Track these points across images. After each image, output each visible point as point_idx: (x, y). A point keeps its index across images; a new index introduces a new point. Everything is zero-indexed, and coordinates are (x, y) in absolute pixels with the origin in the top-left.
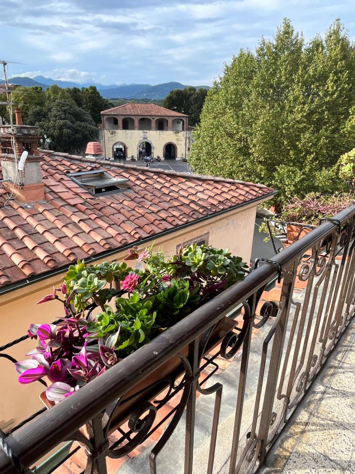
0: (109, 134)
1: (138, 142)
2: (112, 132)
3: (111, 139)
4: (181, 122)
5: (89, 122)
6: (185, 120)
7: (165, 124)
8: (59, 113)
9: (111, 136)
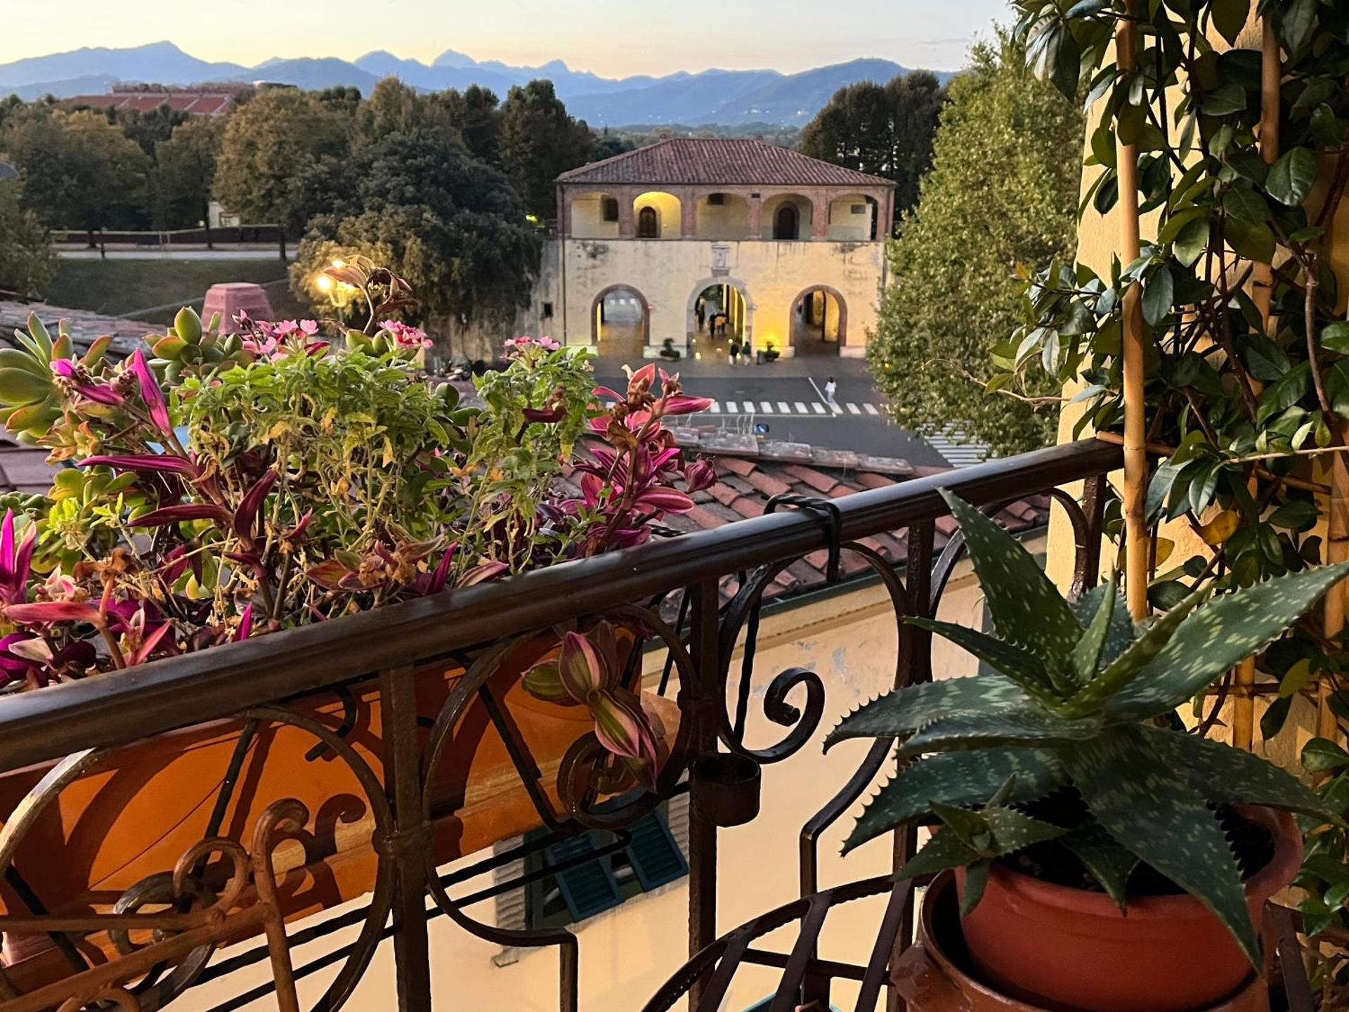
0: (584, 255)
1: (694, 286)
2: (596, 249)
3: (589, 275)
4: (869, 209)
5: (507, 210)
6: (881, 201)
7: (802, 213)
8: (394, 181)
9: (592, 261)
